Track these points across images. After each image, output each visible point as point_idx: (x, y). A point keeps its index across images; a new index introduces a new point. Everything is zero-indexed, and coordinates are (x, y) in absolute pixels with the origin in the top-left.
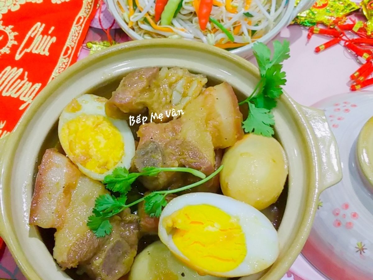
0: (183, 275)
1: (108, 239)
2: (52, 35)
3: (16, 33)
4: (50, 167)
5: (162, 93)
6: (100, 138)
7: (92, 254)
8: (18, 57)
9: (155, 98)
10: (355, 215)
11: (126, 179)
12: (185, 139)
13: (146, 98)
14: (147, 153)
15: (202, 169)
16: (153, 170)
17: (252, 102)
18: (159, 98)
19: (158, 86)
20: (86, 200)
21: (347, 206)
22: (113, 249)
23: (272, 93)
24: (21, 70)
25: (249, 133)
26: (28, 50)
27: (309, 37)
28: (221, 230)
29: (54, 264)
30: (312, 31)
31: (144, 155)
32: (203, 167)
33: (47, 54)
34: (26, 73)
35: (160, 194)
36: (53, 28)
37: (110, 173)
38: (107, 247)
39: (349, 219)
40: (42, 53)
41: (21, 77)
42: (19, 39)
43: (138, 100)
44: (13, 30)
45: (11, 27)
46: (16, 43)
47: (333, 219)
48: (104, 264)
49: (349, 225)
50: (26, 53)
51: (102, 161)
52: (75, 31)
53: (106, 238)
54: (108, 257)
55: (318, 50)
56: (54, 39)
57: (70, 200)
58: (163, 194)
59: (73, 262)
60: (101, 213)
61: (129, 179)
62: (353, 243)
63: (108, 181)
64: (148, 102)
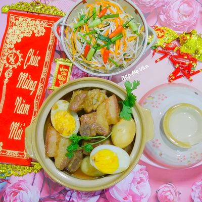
1: (72, 158)
2: (38, 55)
3: (22, 55)
6: (67, 121)
8: (25, 67)
10: (160, 144)
17: (124, 103)
18: (88, 104)
20: (64, 145)
21: (157, 140)
22: (75, 161)
23: (131, 102)
24: (27, 74)
26: (29, 64)
27: (153, 54)
28: (110, 159)
30: (155, 51)
33: (38, 65)
34: (30, 76)
36: (38, 52)
38: (72, 161)
39: (157, 145)
40: (35, 65)
41: (28, 78)
42: (24, 57)
44: (20, 53)
45: (19, 51)
46: (22, 60)
47: (152, 144)
48: (72, 167)
49: (158, 147)
50: (28, 65)
52: (48, 53)
55: (156, 61)
56: (39, 58)
62: (158, 153)
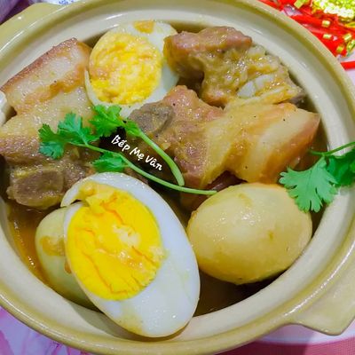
5: (233, 70)
7: (20, 160)
9: (219, 70)
11: (111, 121)
12: (204, 131)
13: (208, 61)
15: (186, 174)
16: (136, 130)
17: (327, 159)
18: (225, 73)
19: (235, 60)
22: (44, 174)
25: (283, 185)
28: (133, 247)
32: (189, 173)
35: (123, 161)
37: (108, 106)
43: (198, 57)
48: (24, 179)
51: (114, 89)
54: (33, 177)
58: (126, 164)
64: (209, 68)
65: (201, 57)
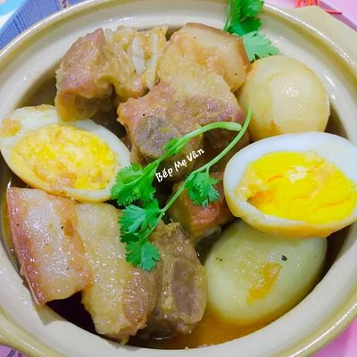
0: (284, 259)
1: (162, 267)
4: (26, 210)
6: (70, 149)
9: (117, 69)
11: (144, 177)
13: (107, 71)
14: (152, 132)
15: (232, 119)
19: (112, 54)
22: (177, 276)
23: (250, 9)
25: (253, 61)
29: (105, 342)
31: (149, 137)
32: (233, 116)
37: (113, 182)
38: (168, 277)
43: (99, 76)
48: (176, 302)
51: (93, 173)
53: (159, 267)
54: (175, 291)
57: (82, 242)
58: (204, 171)
59: (140, 321)
60: (136, 234)
61: (147, 175)
63: (118, 191)
65: (101, 72)
